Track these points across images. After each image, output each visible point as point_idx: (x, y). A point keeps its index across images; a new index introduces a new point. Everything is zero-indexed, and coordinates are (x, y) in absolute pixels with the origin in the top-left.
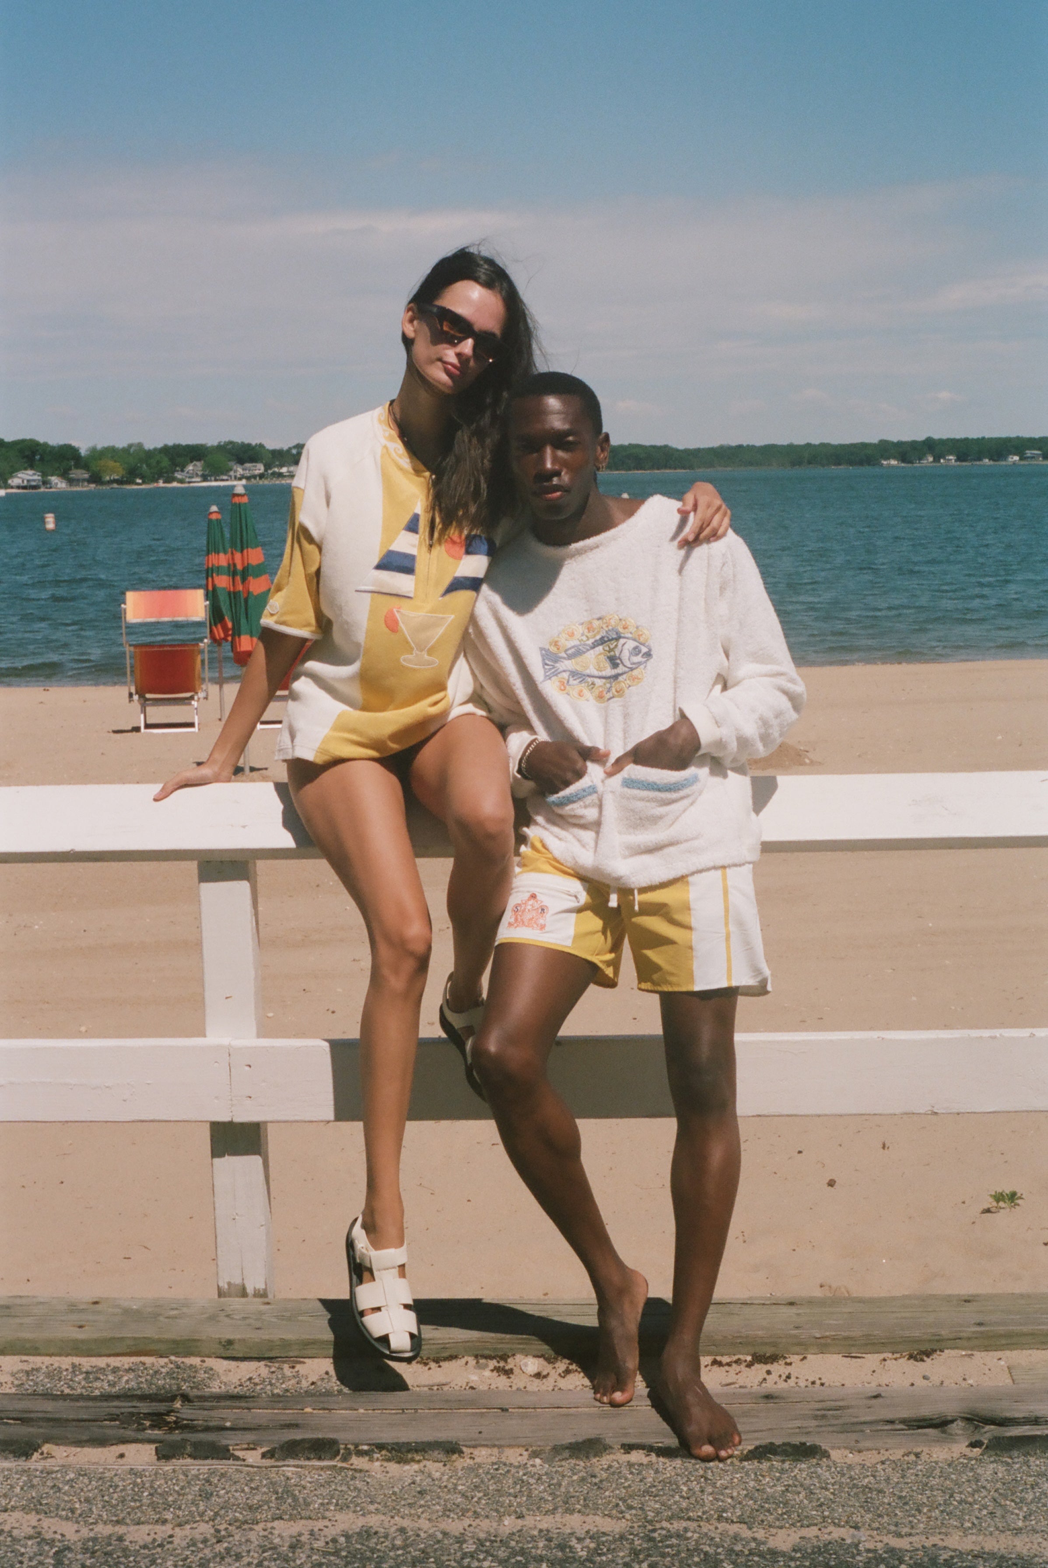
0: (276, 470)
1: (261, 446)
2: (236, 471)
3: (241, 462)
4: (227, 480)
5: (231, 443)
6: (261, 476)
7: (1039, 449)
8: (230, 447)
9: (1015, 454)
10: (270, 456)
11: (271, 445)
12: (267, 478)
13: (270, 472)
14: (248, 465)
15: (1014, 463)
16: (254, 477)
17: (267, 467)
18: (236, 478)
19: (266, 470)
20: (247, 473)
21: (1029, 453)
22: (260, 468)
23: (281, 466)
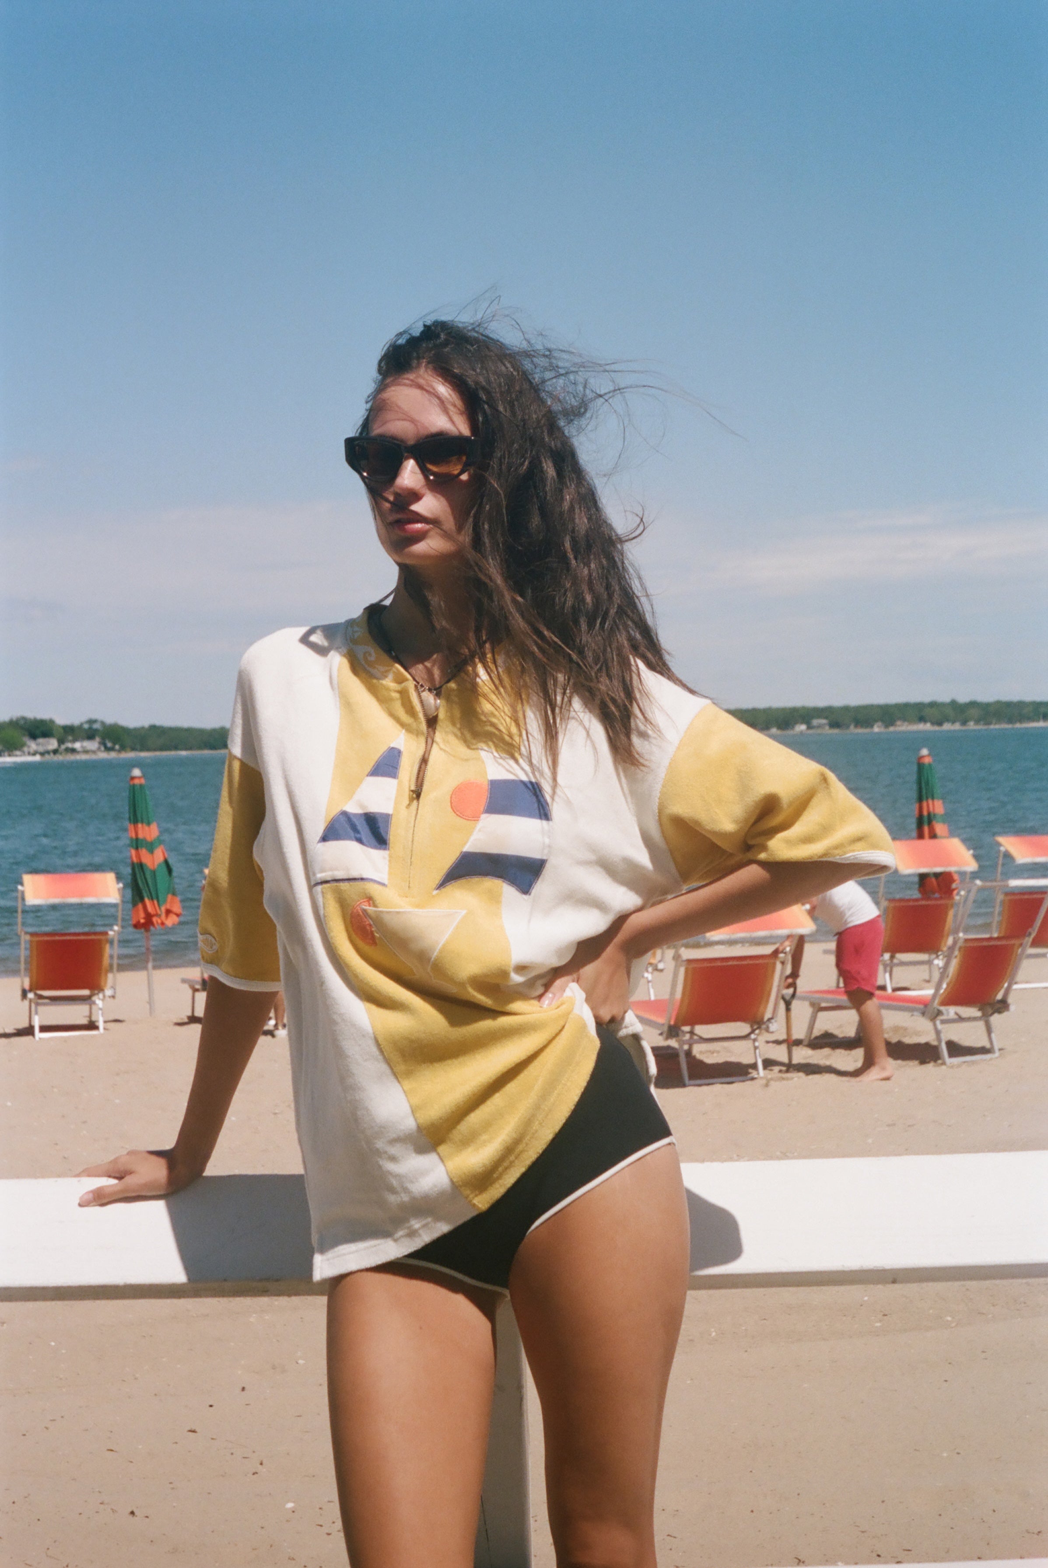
0: (70, 745)
1: (52, 721)
2: (29, 747)
3: (34, 737)
4: (21, 756)
5: (24, 718)
6: (55, 752)
7: (826, 718)
8: (22, 722)
9: (802, 723)
10: (62, 731)
11: (61, 720)
12: (61, 754)
13: (63, 747)
14: (41, 740)
15: (801, 732)
16: (48, 752)
17: (61, 742)
18: (29, 754)
19: (59, 746)
20: (41, 749)
21: (815, 722)
22: (53, 744)
23: (75, 740)
